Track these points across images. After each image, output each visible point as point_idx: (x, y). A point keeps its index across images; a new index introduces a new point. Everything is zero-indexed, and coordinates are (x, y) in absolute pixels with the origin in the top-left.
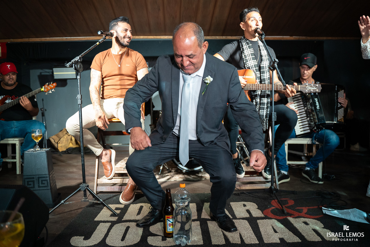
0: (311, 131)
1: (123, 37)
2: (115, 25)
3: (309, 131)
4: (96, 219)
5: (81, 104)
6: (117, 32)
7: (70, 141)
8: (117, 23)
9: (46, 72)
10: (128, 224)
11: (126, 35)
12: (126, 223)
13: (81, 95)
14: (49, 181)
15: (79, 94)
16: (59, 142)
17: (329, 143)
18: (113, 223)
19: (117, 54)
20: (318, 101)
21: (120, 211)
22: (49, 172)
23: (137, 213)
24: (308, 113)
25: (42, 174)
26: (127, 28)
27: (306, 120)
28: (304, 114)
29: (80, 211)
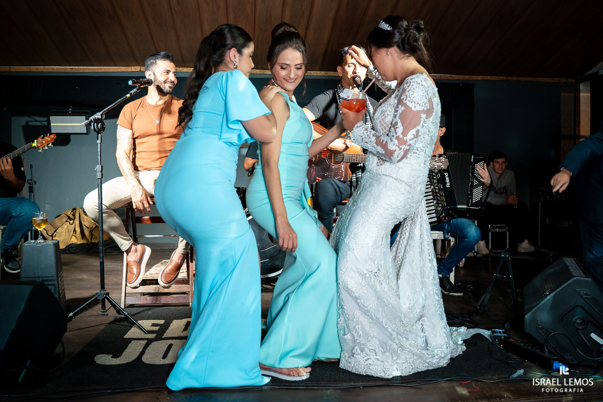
0: (438, 220)
1: (163, 82)
2: (153, 63)
3: (435, 219)
4: (126, 336)
5: (101, 179)
6: (154, 74)
7: (72, 233)
8: (156, 62)
9: (37, 121)
10: (170, 342)
11: (168, 79)
12: (167, 341)
13: (102, 166)
14: (56, 286)
15: (99, 164)
16: (54, 235)
17: (466, 237)
18: (150, 341)
19: (155, 104)
20: (449, 177)
21: (159, 327)
22: (58, 273)
23: (183, 329)
24: (435, 194)
25: (46, 276)
26: (170, 69)
27: (432, 204)
28: (431, 195)
29: (102, 327)
